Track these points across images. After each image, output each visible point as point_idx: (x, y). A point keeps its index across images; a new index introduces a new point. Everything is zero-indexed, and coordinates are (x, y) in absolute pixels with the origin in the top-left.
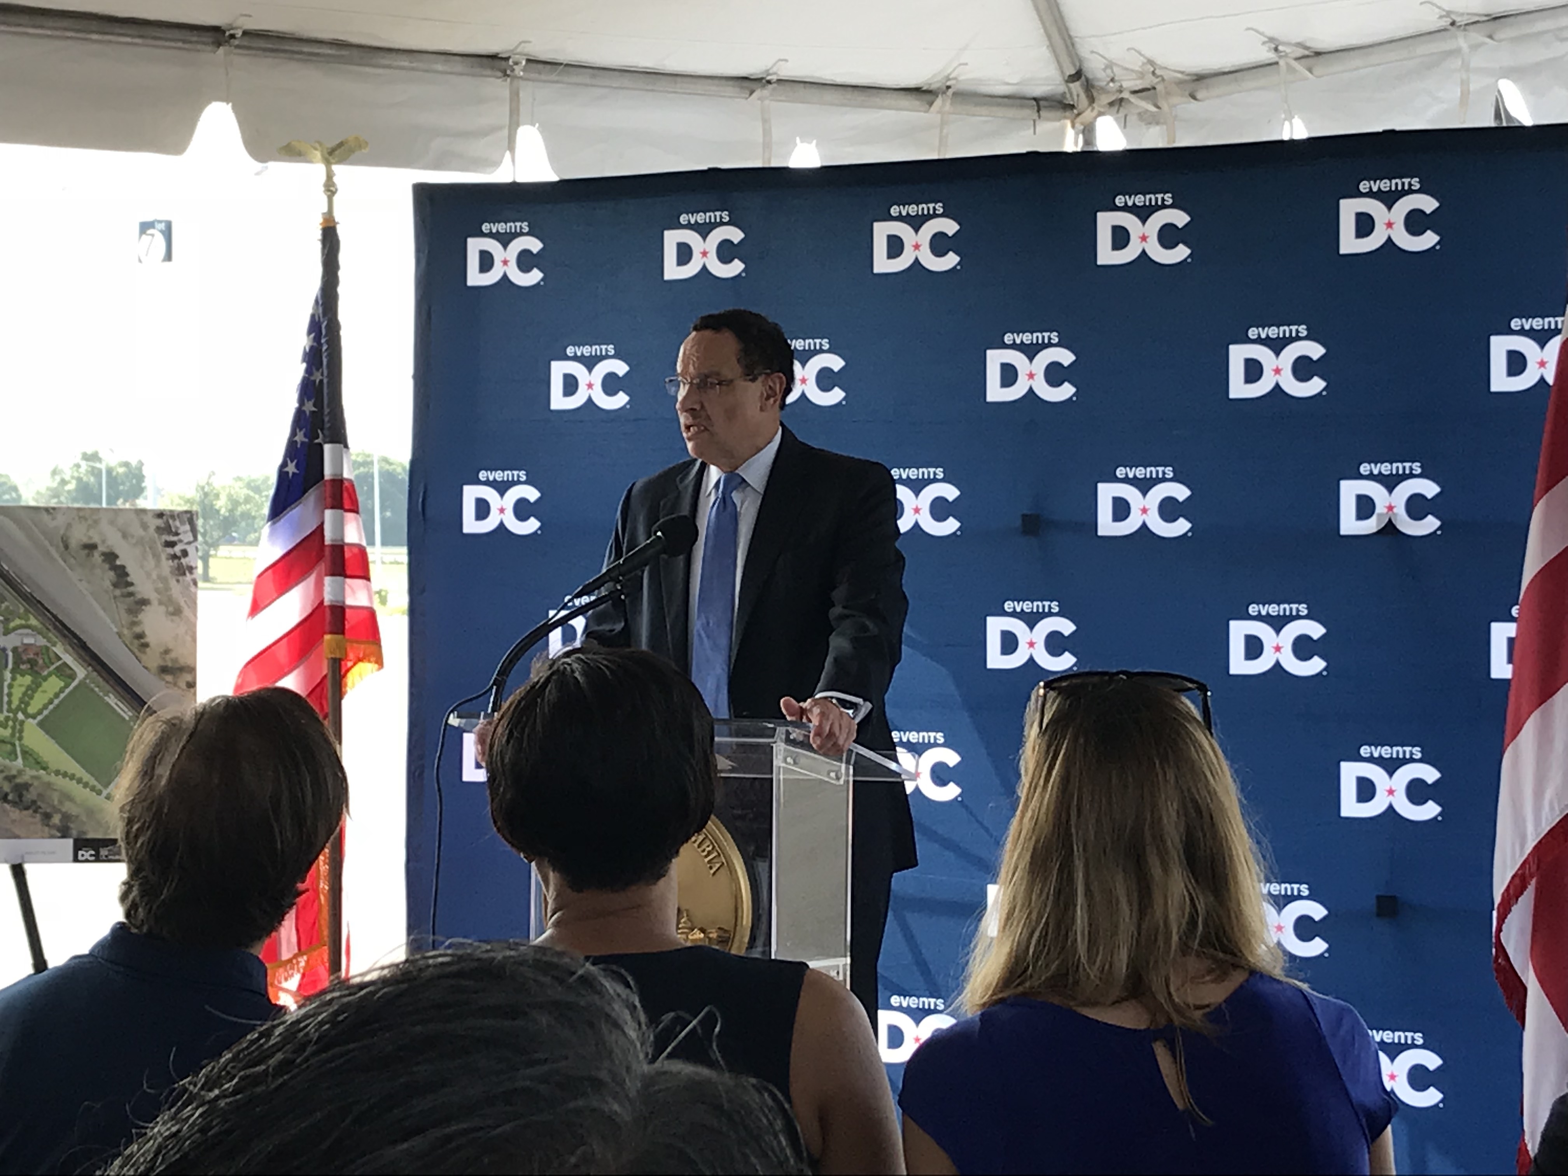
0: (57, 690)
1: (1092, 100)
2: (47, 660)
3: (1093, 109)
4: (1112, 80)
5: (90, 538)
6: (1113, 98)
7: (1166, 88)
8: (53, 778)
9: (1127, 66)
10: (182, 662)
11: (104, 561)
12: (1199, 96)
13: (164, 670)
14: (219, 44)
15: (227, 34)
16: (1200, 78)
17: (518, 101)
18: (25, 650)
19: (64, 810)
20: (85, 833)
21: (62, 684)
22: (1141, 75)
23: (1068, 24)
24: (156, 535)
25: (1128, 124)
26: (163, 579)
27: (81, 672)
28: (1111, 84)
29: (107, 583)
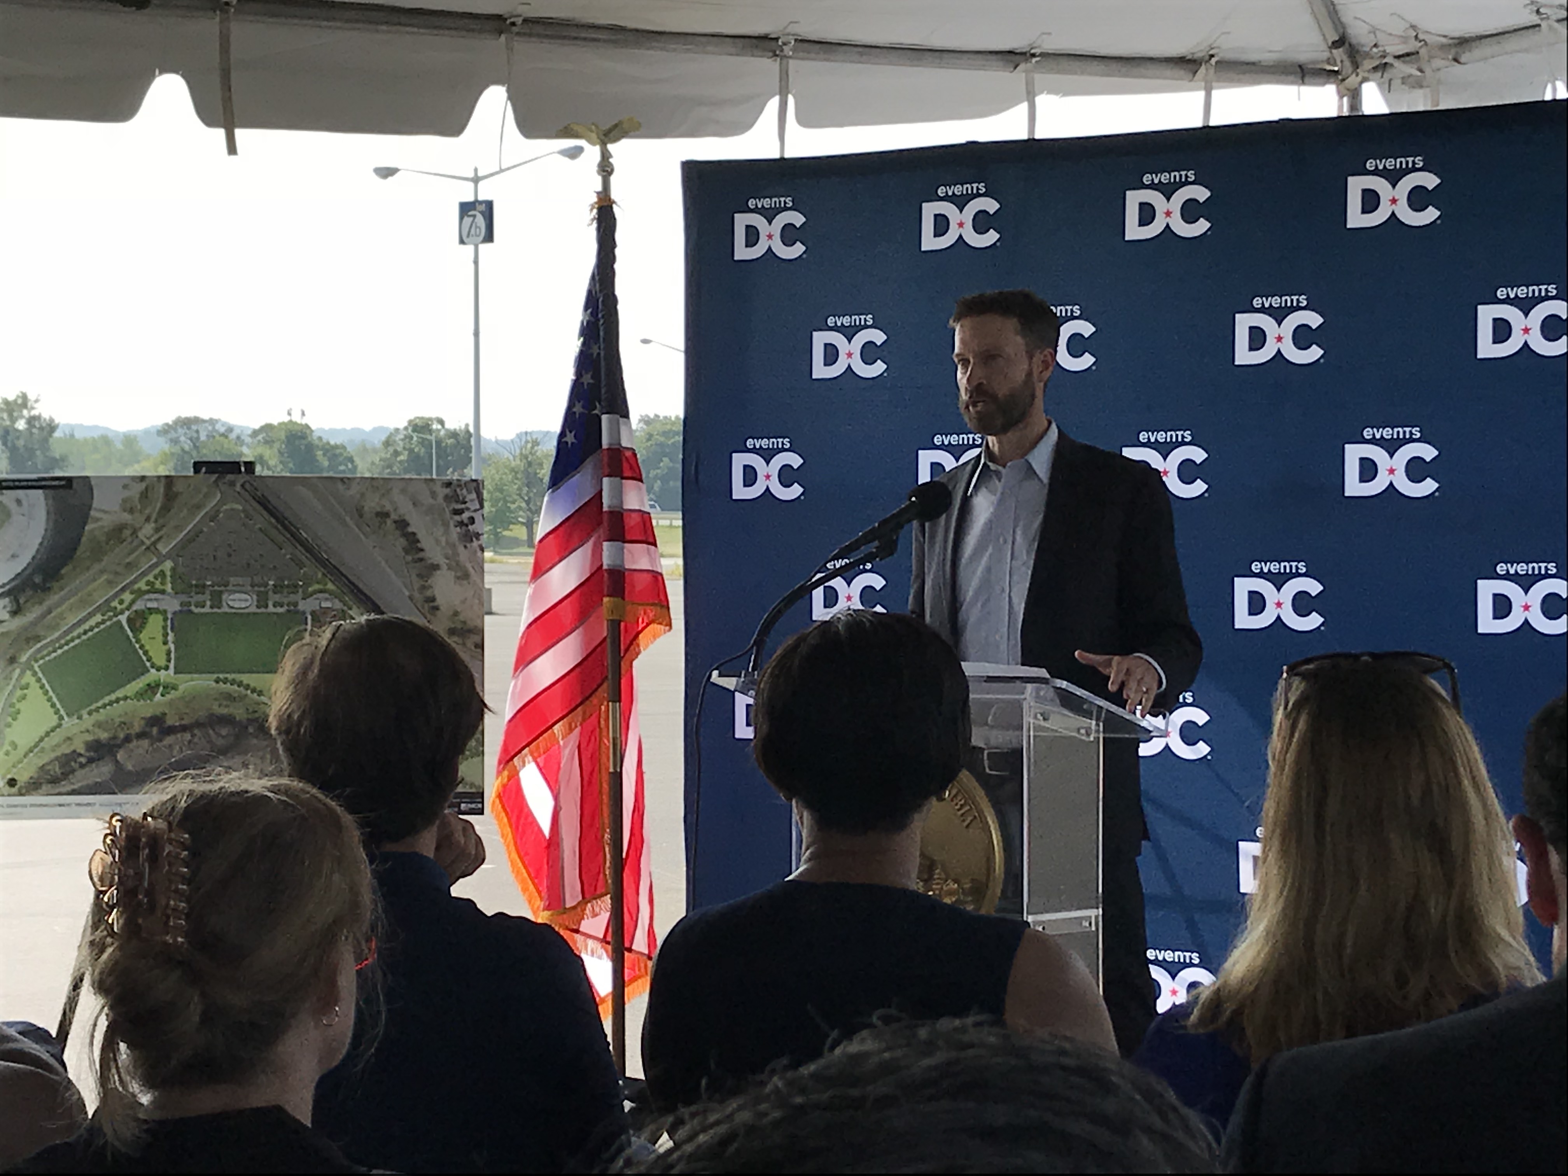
1: (1356, 66)
3: (1357, 75)
4: (1375, 46)
5: (383, 506)
6: (1377, 63)
7: (1429, 51)
9: (1390, 31)
10: (471, 624)
11: (396, 529)
12: (1462, 60)
13: (453, 632)
14: (500, 32)
15: (508, 22)
16: (1463, 42)
17: (788, 79)
18: (323, 614)
22: (1405, 39)
24: (445, 505)
25: (1392, 88)
26: (451, 545)
28: (1375, 50)
29: (400, 549)
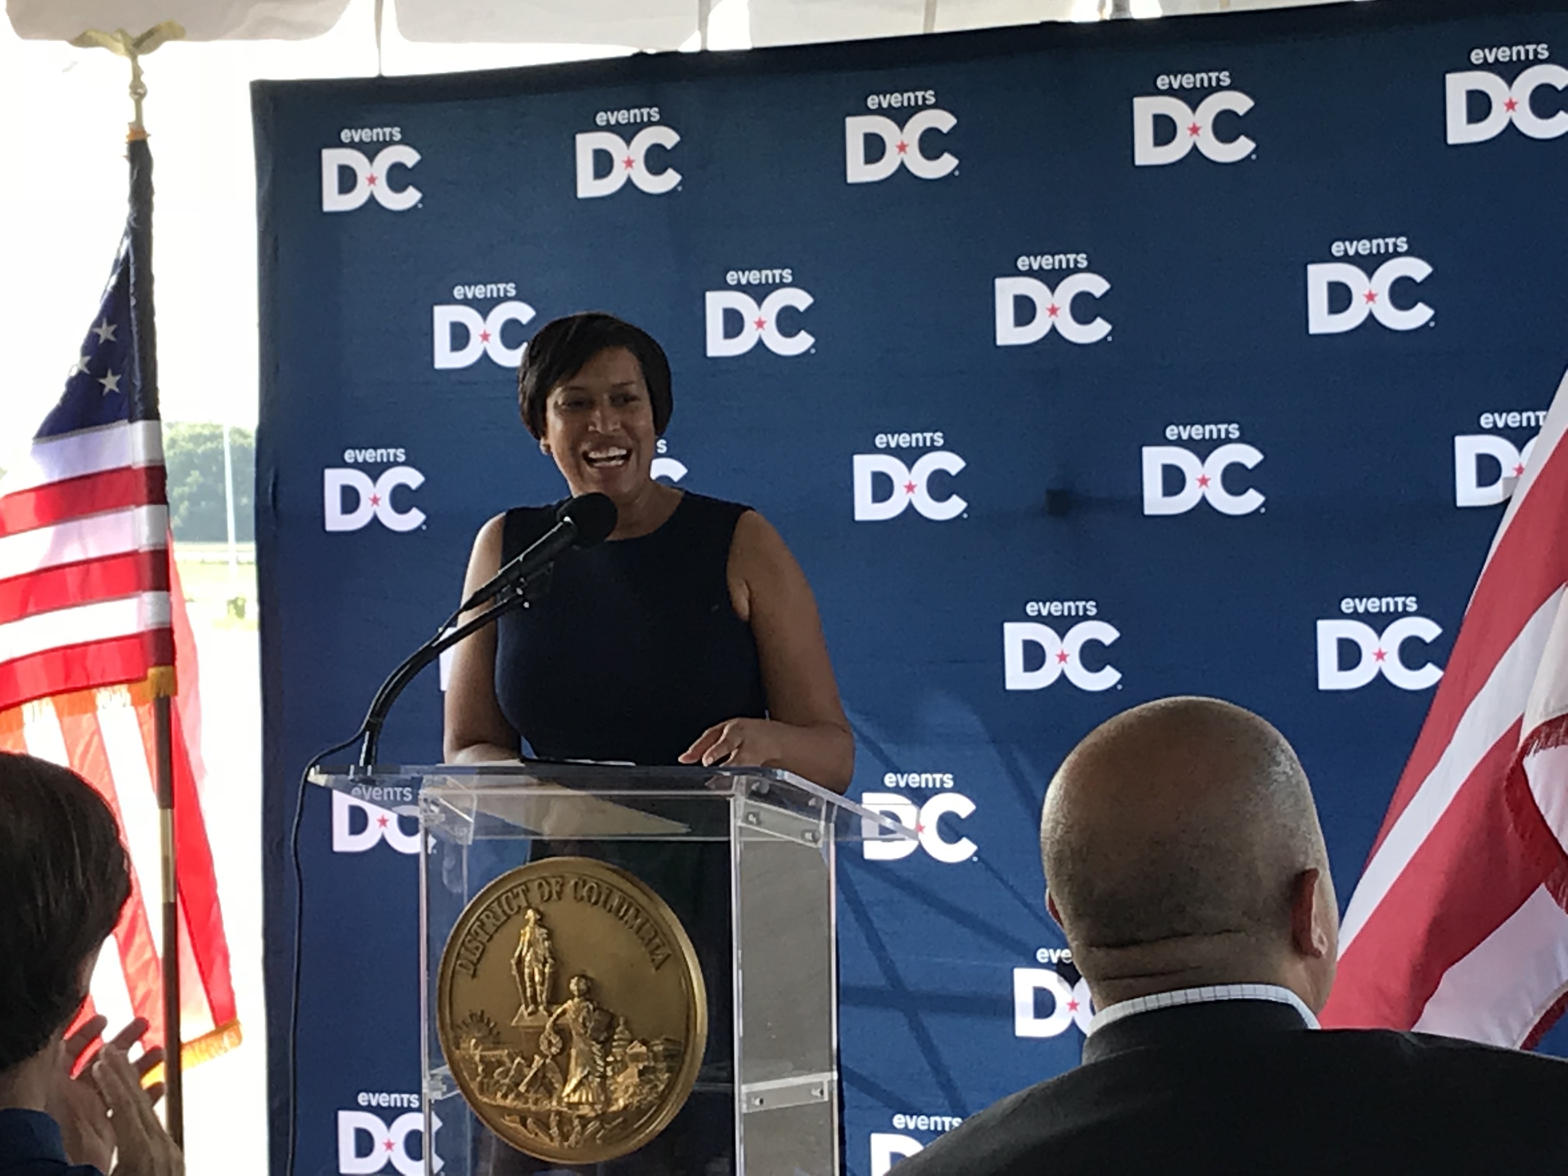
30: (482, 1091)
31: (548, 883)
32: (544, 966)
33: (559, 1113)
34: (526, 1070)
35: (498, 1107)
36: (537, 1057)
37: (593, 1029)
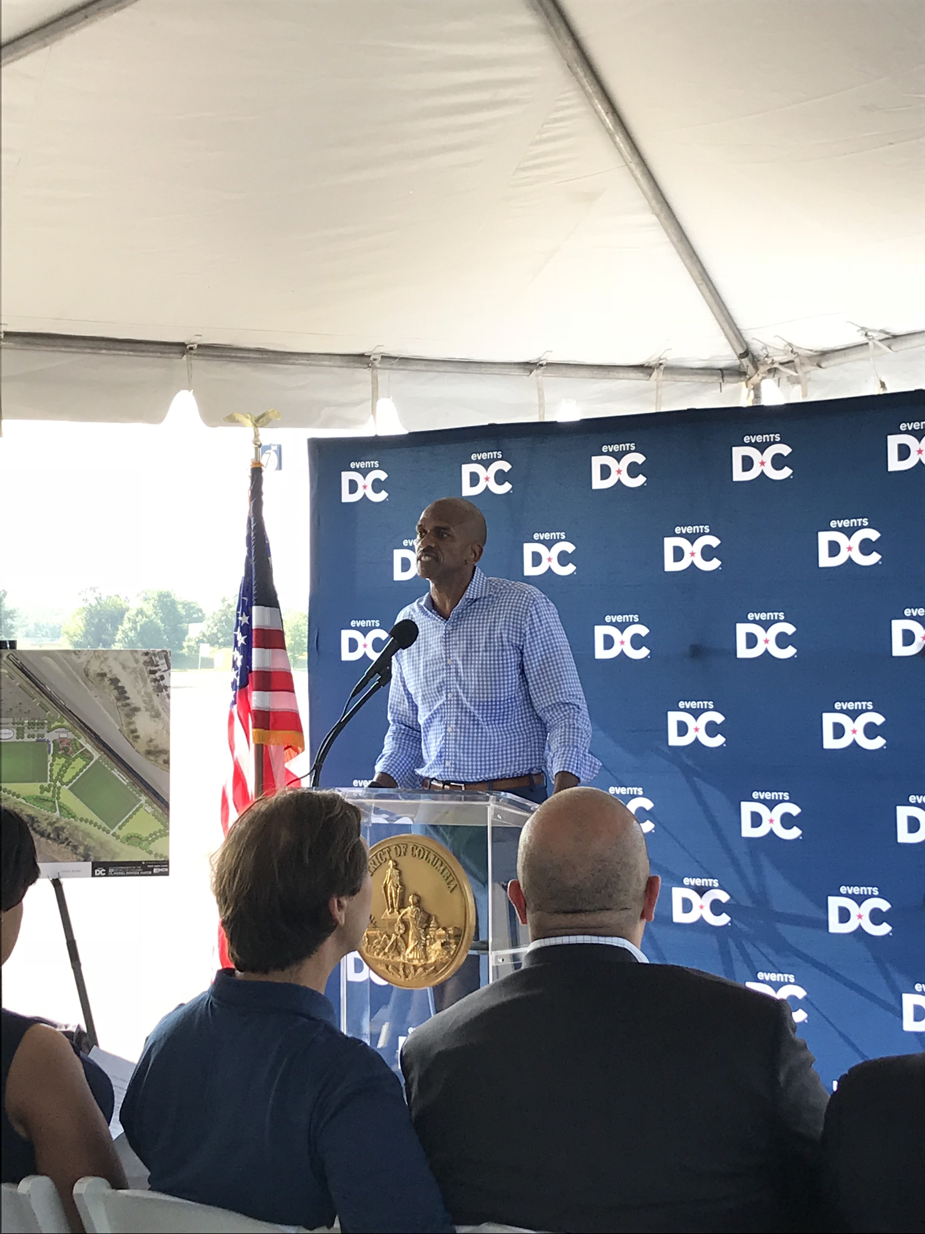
0: (81, 767)
1: (756, 369)
2: (75, 748)
3: (758, 375)
4: (767, 356)
5: (102, 669)
6: (769, 368)
7: (800, 360)
8: (78, 823)
9: (776, 347)
10: (160, 747)
11: (111, 684)
12: (823, 365)
13: (149, 752)
14: (183, 354)
15: (188, 347)
16: (824, 354)
17: (377, 383)
18: (61, 742)
19: (86, 843)
20: (99, 858)
21: (85, 763)
22: (785, 353)
23: (735, 321)
24: (144, 667)
25: (781, 385)
26: (148, 694)
27: (96, 755)
28: (767, 359)
29: (113, 698)
30: (367, 952)
31: (400, 848)
32: (397, 888)
33: (404, 964)
34: (388, 941)
35: (375, 959)
36: (393, 935)
37: (420, 922)
